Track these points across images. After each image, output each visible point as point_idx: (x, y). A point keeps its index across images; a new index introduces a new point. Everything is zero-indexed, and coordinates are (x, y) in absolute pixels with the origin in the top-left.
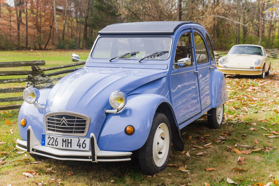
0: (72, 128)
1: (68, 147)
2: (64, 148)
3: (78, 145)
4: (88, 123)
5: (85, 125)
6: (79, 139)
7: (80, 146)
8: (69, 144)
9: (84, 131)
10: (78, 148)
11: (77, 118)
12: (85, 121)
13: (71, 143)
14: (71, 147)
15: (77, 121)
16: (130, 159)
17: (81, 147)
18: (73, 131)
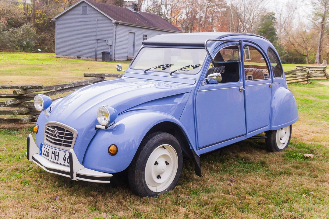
0: (61, 141)
1: (55, 160)
2: (53, 160)
3: (63, 160)
4: (74, 137)
5: (72, 139)
6: (65, 153)
7: (65, 160)
8: (57, 157)
9: (71, 145)
10: (63, 162)
11: (67, 131)
12: (72, 135)
13: (58, 156)
14: (58, 160)
15: (66, 134)
16: (109, 182)
17: (66, 162)
18: (62, 144)
